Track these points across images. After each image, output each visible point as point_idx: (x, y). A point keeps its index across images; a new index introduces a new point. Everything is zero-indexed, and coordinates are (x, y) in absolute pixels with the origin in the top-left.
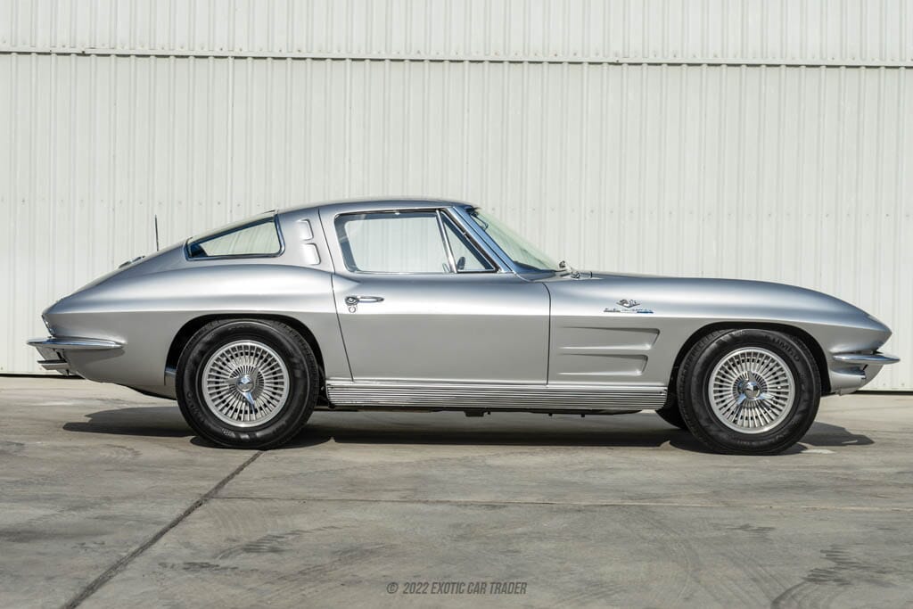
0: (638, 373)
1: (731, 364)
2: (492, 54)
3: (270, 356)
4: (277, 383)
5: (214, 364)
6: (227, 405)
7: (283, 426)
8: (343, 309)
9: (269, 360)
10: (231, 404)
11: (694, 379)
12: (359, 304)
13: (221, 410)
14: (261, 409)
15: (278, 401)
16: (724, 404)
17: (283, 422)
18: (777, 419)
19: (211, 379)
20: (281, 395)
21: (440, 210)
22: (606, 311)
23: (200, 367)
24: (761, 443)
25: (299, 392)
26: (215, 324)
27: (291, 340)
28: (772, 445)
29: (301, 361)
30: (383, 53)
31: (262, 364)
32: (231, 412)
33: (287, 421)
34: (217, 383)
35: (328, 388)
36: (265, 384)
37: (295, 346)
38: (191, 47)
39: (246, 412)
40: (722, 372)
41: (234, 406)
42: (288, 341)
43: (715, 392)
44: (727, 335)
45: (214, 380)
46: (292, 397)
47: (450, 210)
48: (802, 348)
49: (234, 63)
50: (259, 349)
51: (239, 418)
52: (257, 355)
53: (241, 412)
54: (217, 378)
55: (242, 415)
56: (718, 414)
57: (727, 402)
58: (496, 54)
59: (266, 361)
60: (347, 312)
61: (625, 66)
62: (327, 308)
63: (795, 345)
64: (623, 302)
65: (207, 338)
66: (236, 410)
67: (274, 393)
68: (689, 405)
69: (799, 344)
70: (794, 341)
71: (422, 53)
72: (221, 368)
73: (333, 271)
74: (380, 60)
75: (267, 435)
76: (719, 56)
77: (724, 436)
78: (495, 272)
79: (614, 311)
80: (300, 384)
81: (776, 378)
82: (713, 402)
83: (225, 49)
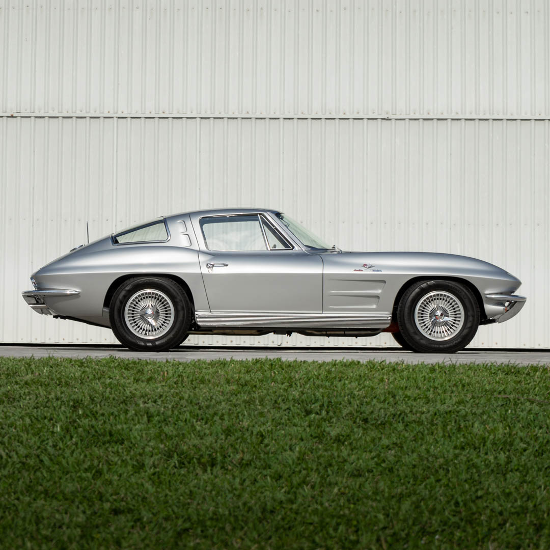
0: (374, 306)
1: (428, 301)
2: (300, 113)
3: (163, 298)
4: (167, 314)
5: (132, 303)
6: (139, 327)
7: (171, 338)
8: (205, 270)
9: (163, 300)
10: (141, 326)
11: (406, 310)
12: (214, 267)
13: (135, 330)
14: (158, 329)
15: (168, 324)
16: (424, 324)
17: (171, 335)
18: (454, 332)
19: (130, 312)
20: (169, 321)
21: (260, 214)
22: (355, 270)
23: (123, 305)
24: (445, 346)
25: (180, 318)
26: (132, 280)
27: (175, 289)
28: (451, 347)
29: (181, 301)
30: (223, 113)
31: (158, 303)
32: (141, 331)
33: (173, 335)
34: (133, 314)
35: (196, 316)
36: (160, 315)
37: (178, 292)
38: (88, 110)
39: (149, 331)
40: (423, 305)
41: (143, 327)
42: (174, 290)
43: (419, 317)
44: (425, 284)
45: (131, 312)
46: (176, 321)
47: (265, 214)
48: (468, 291)
49: (117, 121)
50: (157, 294)
51: (146, 334)
52: (155, 298)
53: (147, 331)
54: (133, 311)
55: (147, 333)
56: (421, 330)
57: (426, 323)
58: (302, 113)
59: (161, 301)
60: (207, 272)
61: (393, 121)
62: (195, 270)
63: (463, 289)
64: (365, 265)
65: (127, 288)
66: (144, 330)
67: (166, 320)
68: (403, 325)
69: (466, 289)
70: (463, 287)
71: (250, 113)
72: (135, 305)
73: (199, 250)
74: (220, 118)
75: (162, 343)
76: (460, 113)
77: (423, 342)
78: (292, 249)
79: (360, 270)
80: (181, 314)
81: (454, 309)
82: (417, 323)
83: (111, 112)
